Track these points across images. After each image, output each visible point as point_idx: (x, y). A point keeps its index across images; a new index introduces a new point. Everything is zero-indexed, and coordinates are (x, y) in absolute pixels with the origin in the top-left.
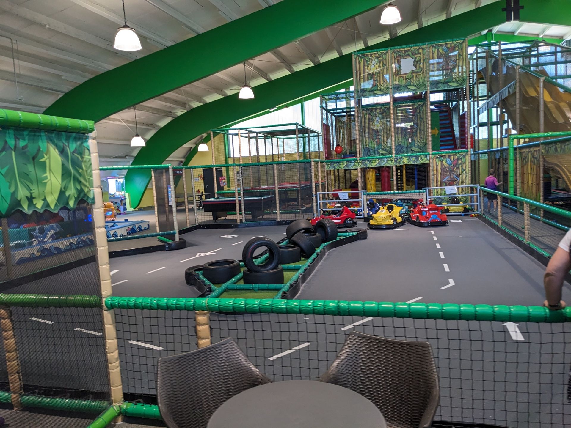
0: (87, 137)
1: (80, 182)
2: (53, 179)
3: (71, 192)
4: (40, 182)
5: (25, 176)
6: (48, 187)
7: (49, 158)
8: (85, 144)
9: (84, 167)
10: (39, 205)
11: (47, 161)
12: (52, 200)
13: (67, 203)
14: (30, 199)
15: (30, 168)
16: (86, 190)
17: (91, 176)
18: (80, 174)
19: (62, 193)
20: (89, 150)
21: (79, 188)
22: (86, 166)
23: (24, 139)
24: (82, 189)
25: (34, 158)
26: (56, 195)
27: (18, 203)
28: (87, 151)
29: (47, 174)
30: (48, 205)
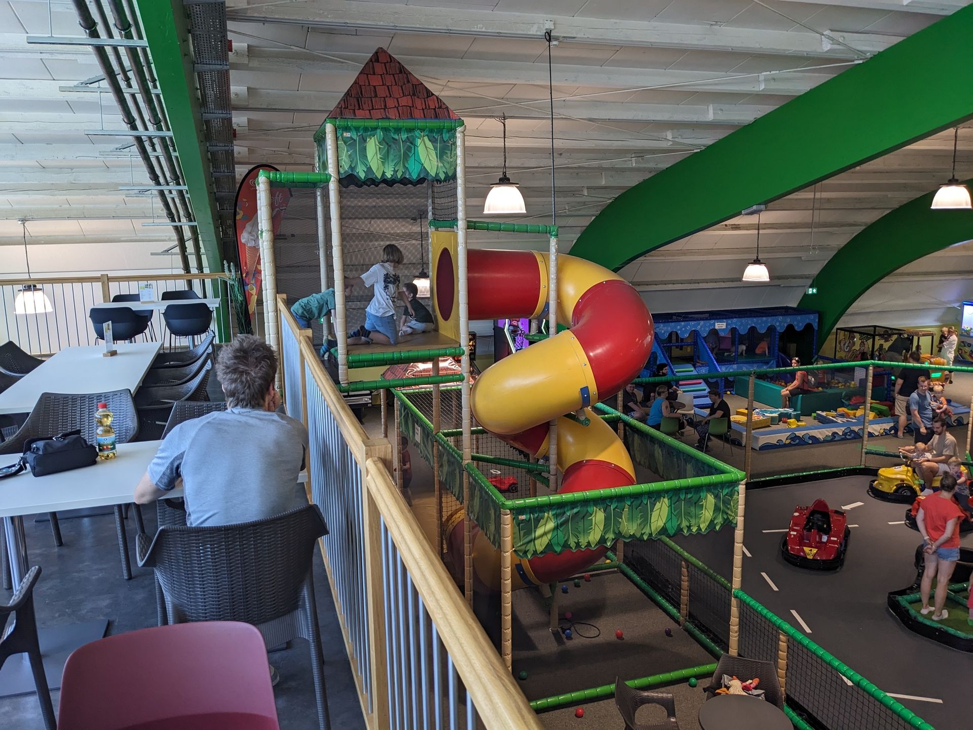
0: (739, 484)
1: (727, 514)
2: (707, 513)
3: (719, 520)
4: (697, 516)
5: (688, 514)
6: (702, 519)
7: (706, 502)
8: (736, 488)
9: (732, 504)
10: (694, 529)
11: (705, 504)
12: (703, 527)
13: (715, 528)
14: (689, 527)
15: (693, 509)
16: (731, 518)
17: (737, 509)
18: (728, 509)
19: (712, 521)
20: (738, 492)
21: (725, 517)
22: (733, 503)
23: (691, 493)
24: (728, 518)
25: (695, 503)
26: (707, 524)
27: (682, 530)
28: (736, 493)
29: (703, 511)
30: (701, 530)
